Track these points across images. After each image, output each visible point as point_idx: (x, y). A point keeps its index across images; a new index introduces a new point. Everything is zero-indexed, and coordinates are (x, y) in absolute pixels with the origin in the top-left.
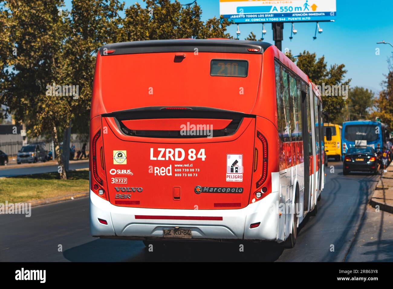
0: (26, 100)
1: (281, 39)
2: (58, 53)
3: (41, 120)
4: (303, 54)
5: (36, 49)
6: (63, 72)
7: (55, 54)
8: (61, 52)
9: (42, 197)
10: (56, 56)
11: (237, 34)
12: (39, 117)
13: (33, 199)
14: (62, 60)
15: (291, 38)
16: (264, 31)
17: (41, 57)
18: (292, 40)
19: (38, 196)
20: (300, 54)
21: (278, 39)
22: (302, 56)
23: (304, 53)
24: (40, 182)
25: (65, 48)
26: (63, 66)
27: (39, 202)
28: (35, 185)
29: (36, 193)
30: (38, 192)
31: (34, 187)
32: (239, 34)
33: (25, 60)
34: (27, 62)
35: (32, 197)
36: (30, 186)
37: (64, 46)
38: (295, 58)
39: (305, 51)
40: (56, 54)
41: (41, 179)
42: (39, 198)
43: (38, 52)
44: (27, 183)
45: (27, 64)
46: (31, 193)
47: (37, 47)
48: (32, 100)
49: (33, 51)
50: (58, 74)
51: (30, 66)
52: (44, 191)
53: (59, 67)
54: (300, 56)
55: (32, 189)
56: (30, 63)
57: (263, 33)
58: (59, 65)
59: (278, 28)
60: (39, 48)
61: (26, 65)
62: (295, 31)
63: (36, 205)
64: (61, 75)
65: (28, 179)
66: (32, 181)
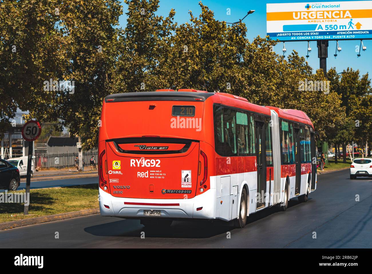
0: (80, 114)
1: (326, 56)
2: (111, 69)
3: (95, 134)
4: (346, 71)
5: (91, 64)
6: (116, 87)
7: (108, 70)
8: (114, 68)
9: (94, 207)
10: (109, 72)
11: (284, 51)
12: (93, 130)
13: (85, 208)
14: (115, 76)
15: (336, 55)
16: (309, 49)
17: (95, 73)
18: (336, 57)
19: (90, 206)
20: (344, 71)
21: (323, 56)
22: (346, 73)
23: (348, 70)
24: (92, 192)
25: (118, 64)
26: (116, 81)
27: (91, 211)
28: (88, 195)
29: (88, 203)
30: (90, 202)
31: (86, 197)
32: (285, 51)
33: (80, 75)
34: (82, 78)
35: (85, 207)
36: (83, 196)
37: (117, 63)
38: (339, 74)
39: (348, 68)
40: (110, 70)
41: (93, 189)
42: (91, 207)
43: (93, 68)
44: (80, 193)
45: (82, 79)
46: (83, 203)
47: (91, 63)
48: (86, 114)
49: (88, 66)
50: (112, 89)
51: (85, 81)
52: (96, 201)
53: (112, 82)
54: (344, 73)
55: (85, 199)
56: (85, 79)
57: (308, 51)
58: (112, 80)
59: (323, 46)
60: (93, 64)
61: (80, 80)
62: (339, 49)
63: (88, 214)
64: (114, 89)
65: (81, 189)
66: (85, 191)
